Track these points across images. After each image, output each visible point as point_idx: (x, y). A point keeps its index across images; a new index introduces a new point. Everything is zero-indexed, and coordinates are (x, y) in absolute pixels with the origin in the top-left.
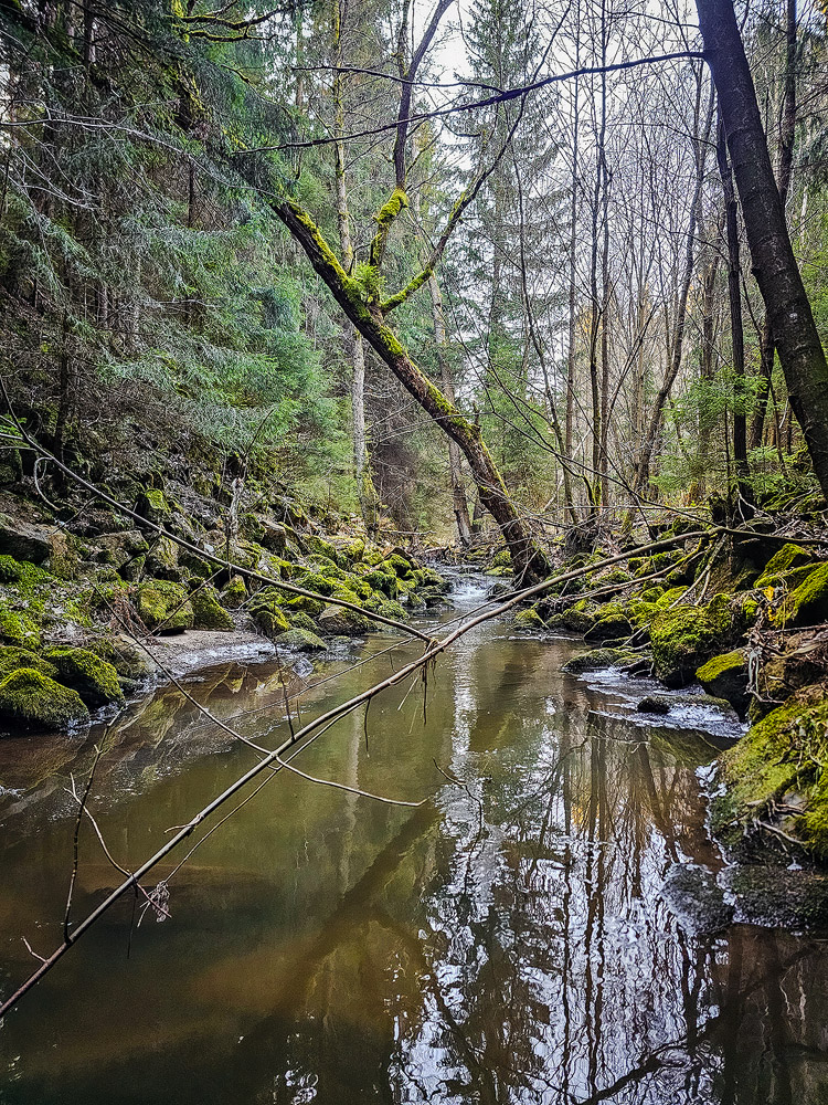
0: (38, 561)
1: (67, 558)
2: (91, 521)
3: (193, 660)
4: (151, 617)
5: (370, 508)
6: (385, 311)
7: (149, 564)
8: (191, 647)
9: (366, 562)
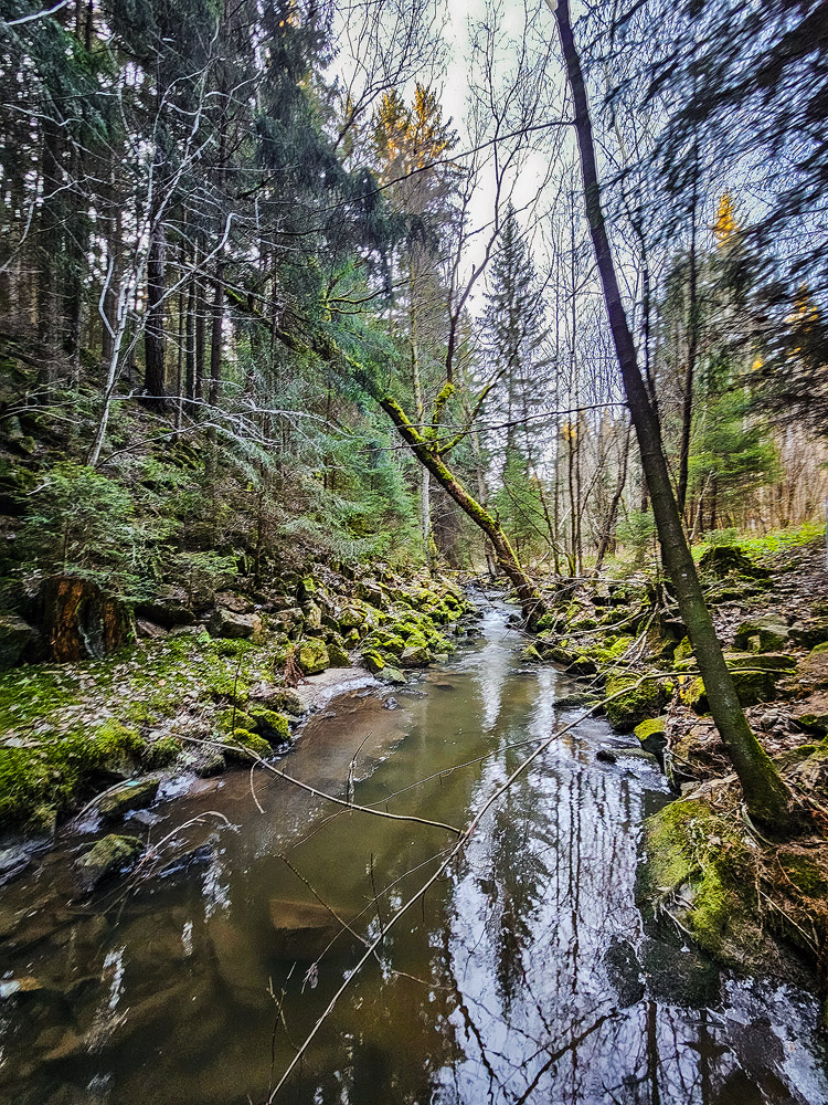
0: (245, 637)
1: (261, 633)
2: (274, 603)
3: (329, 694)
4: (306, 667)
5: (433, 558)
6: (441, 454)
7: (305, 626)
8: (328, 683)
9: (430, 603)
